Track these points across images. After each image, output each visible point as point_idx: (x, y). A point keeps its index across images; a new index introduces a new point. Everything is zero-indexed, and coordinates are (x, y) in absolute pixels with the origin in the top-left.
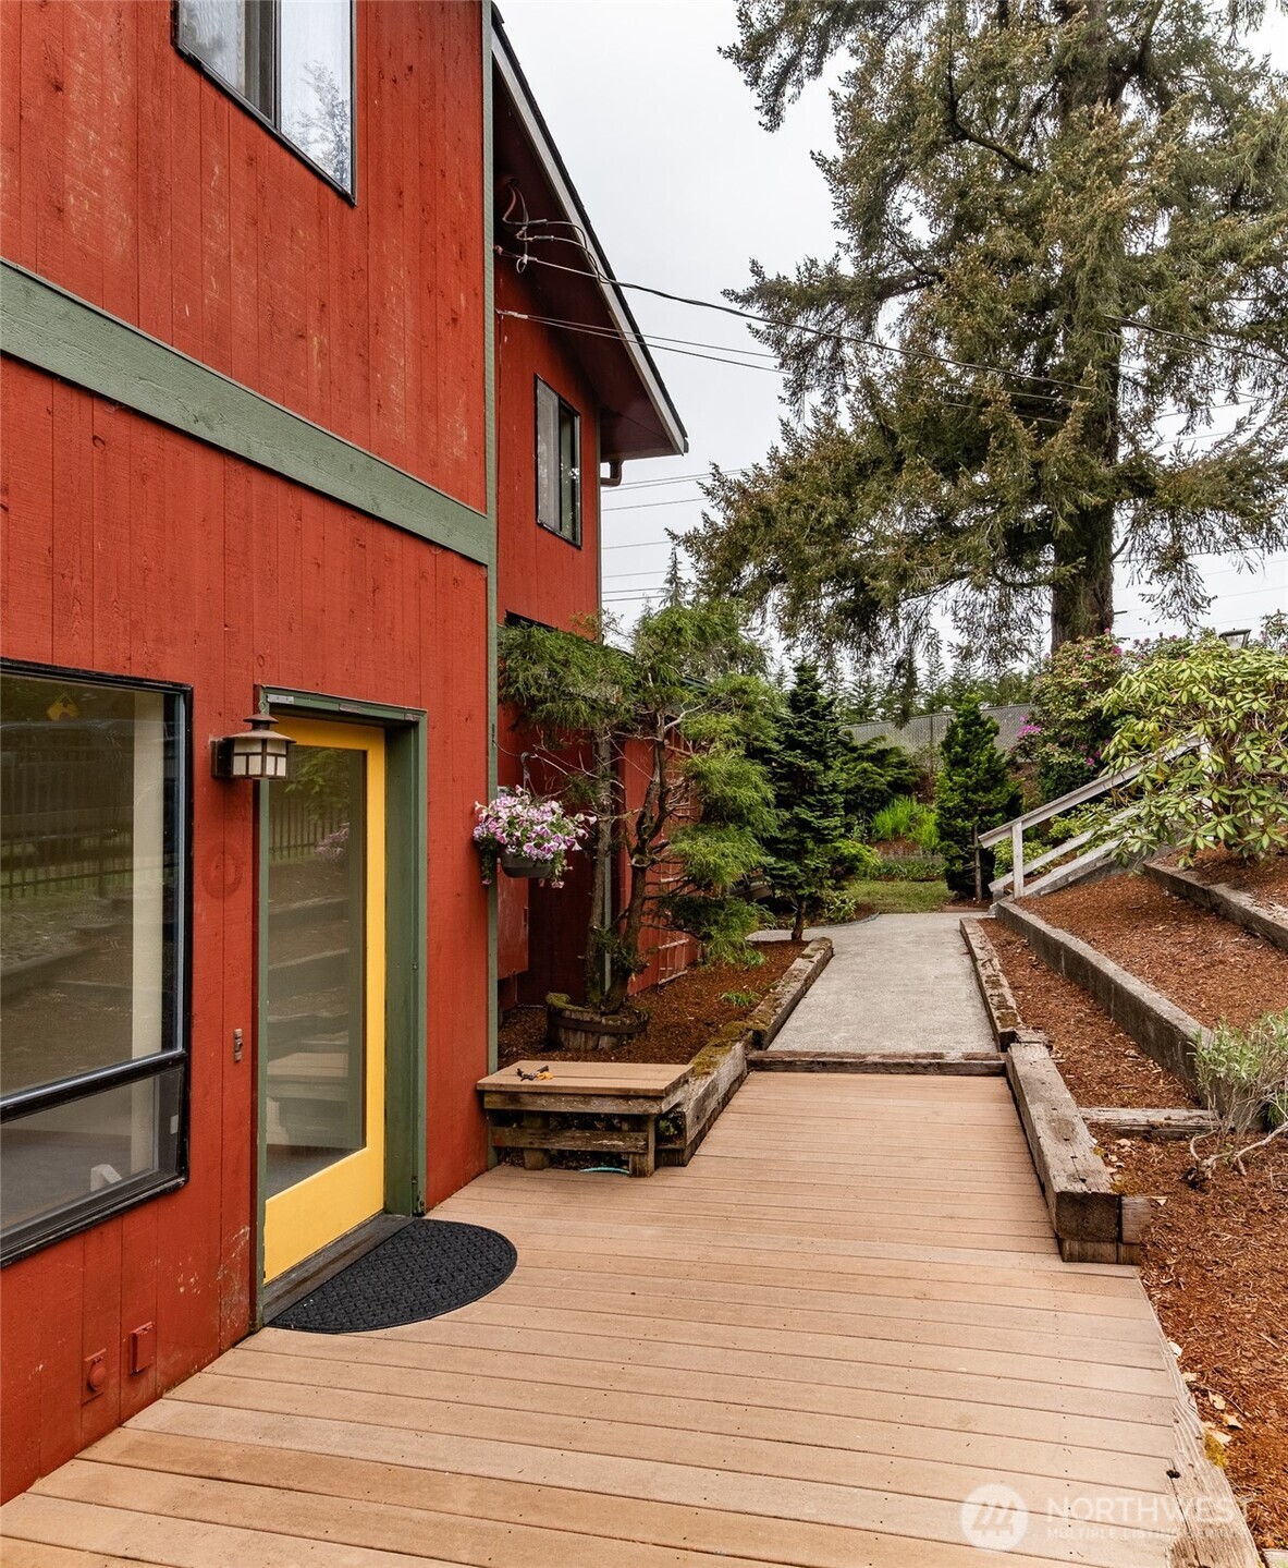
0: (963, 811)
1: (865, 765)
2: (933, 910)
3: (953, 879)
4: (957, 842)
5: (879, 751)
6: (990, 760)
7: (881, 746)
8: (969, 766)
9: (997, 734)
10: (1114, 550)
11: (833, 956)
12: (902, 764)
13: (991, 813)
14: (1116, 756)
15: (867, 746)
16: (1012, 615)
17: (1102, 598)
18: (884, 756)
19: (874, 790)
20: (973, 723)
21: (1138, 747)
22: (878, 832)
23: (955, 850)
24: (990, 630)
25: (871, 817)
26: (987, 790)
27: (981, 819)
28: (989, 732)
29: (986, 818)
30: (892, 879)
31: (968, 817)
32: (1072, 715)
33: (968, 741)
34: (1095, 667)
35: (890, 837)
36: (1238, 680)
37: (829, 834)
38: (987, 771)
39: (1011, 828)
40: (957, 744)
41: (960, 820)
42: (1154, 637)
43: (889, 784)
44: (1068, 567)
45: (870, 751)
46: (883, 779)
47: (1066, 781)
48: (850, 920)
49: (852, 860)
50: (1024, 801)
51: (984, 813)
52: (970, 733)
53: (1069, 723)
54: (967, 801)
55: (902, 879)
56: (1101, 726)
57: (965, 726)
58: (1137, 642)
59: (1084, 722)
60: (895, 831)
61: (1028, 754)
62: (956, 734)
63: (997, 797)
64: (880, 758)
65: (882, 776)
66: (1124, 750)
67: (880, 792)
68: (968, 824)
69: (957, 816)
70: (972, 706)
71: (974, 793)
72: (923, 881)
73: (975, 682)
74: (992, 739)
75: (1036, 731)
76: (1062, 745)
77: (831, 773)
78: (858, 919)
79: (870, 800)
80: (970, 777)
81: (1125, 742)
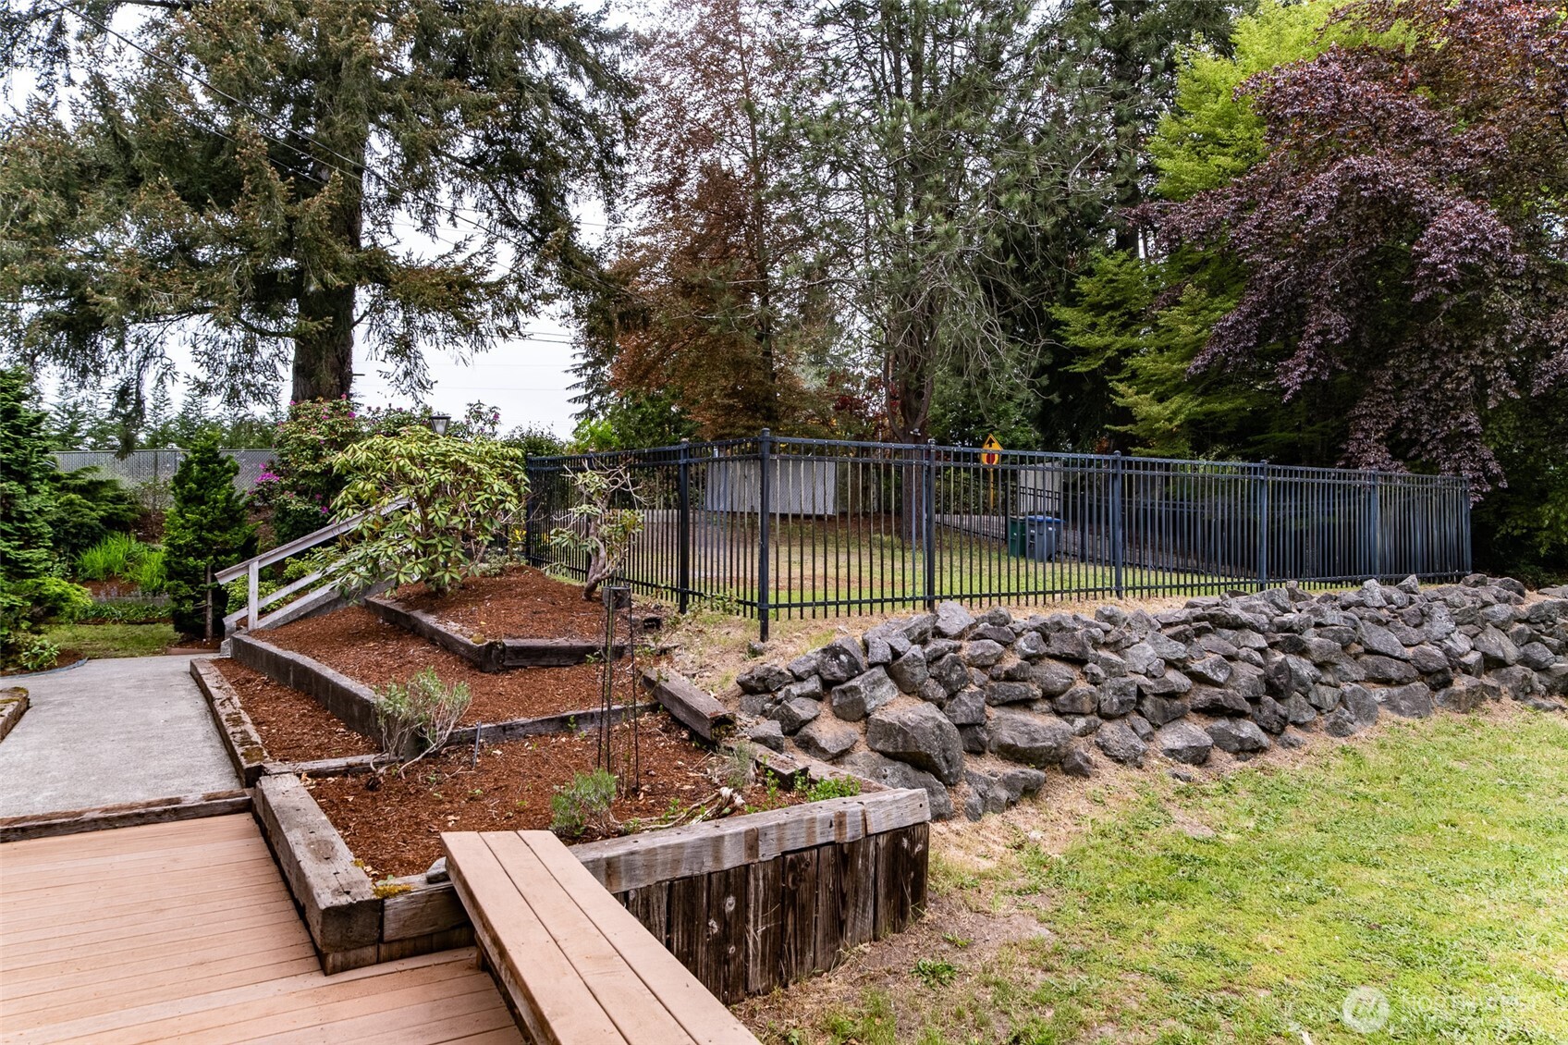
0: (196, 549)
1: (73, 496)
2: (155, 653)
3: (178, 620)
4: (187, 582)
5: (91, 483)
6: (228, 498)
7: (90, 477)
8: (205, 504)
9: (236, 474)
10: (356, 318)
11: (28, 708)
12: (119, 499)
13: (228, 553)
14: (342, 507)
15: (73, 476)
16: (257, 359)
17: (344, 359)
18: (96, 489)
19: (82, 525)
20: (210, 461)
21: (360, 502)
22: (84, 570)
23: (185, 590)
24: (234, 369)
25: (77, 555)
26: (224, 530)
27: (215, 558)
28: (228, 471)
29: (222, 558)
30: (102, 623)
31: (200, 555)
32: (310, 467)
33: (205, 478)
34: (332, 427)
35: (101, 577)
36: (433, 458)
37: (30, 568)
38: (224, 510)
39: (247, 567)
40: (191, 480)
41: (191, 559)
42: (384, 407)
43: (102, 519)
44: (316, 323)
45: (79, 482)
46: (93, 514)
47: (302, 525)
48: (51, 667)
49: (55, 600)
50: (260, 544)
51: (219, 553)
52: (207, 470)
53: (306, 474)
54: (201, 539)
55: (115, 622)
56: (334, 482)
57: (201, 462)
58: (369, 409)
59: (321, 474)
60: (108, 570)
61: (266, 500)
62: (191, 469)
63: (235, 537)
64: (91, 490)
65: (92, 509)
66: (349, 503)
67: (91, 528)
68: (201, 563)
69: (188, 554)
70: (210, 443)
71: (210, 531)
72: (141, 623)
73: (206, 422)
74: (231, 479)
75: (274, 480)
76: (299, 494)
77: (36, 499)
78: (59, 666)
79: (75, 536)
80: (205, 516)
81: (350, 497)
